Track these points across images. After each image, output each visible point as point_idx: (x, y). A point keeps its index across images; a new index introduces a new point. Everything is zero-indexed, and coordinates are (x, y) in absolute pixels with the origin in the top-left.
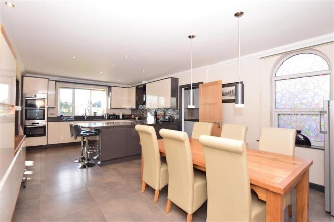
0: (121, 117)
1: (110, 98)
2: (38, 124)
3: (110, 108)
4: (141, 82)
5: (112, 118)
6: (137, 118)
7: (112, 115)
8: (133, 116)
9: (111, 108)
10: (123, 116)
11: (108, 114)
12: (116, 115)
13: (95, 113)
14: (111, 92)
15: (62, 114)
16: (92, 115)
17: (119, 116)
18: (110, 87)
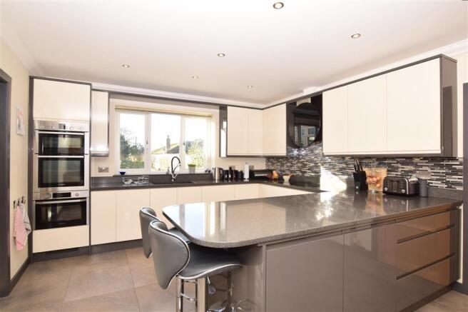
0: (246, 176)
1: (223, 133)
2: (69, 194)
3: (223, 154)
4: (302, 91)
5: (227, 179)
6: (286, 178)
7: (227, 172)
8: (275, 175)
9: (228, 156)
10: (252, 173)
11: (220, 169)
12: (236, 172)
13: (192, 166)
14: (226, 119)
15: (123, 170)
16: (186, 170)
17: (242, 173)
18: (223, 108)
